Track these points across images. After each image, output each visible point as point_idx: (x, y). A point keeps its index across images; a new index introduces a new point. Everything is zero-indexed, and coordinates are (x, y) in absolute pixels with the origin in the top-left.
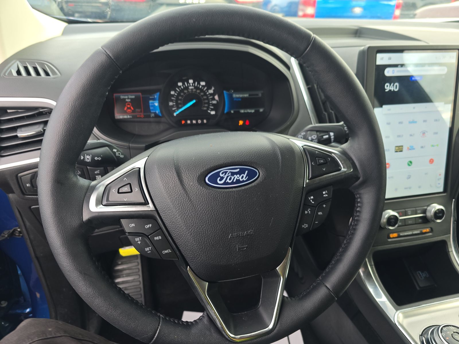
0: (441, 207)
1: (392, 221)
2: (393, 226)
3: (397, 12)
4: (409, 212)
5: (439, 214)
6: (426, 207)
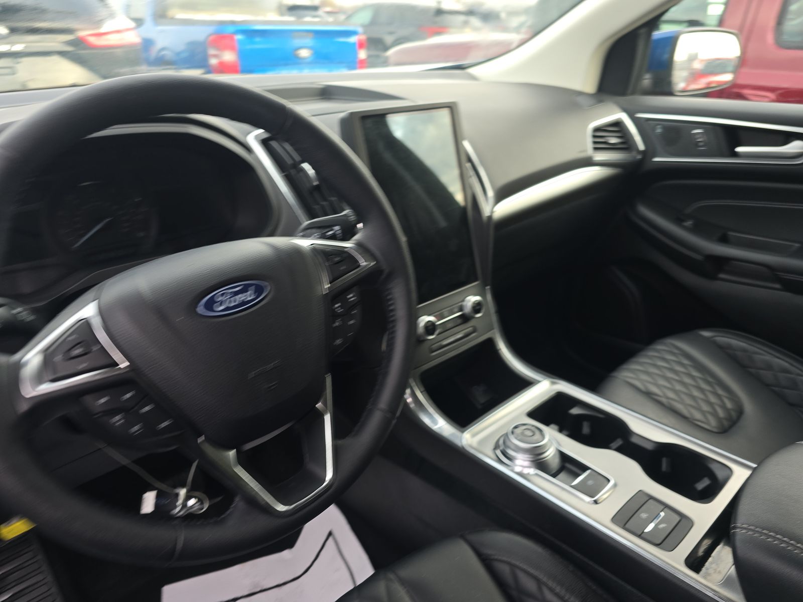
0: (478, 298)
1: (430, 328)
2: (432, 334)
3: (362, 54)
4: (446, 314)
5: (477, 308)
6: (460, 304)
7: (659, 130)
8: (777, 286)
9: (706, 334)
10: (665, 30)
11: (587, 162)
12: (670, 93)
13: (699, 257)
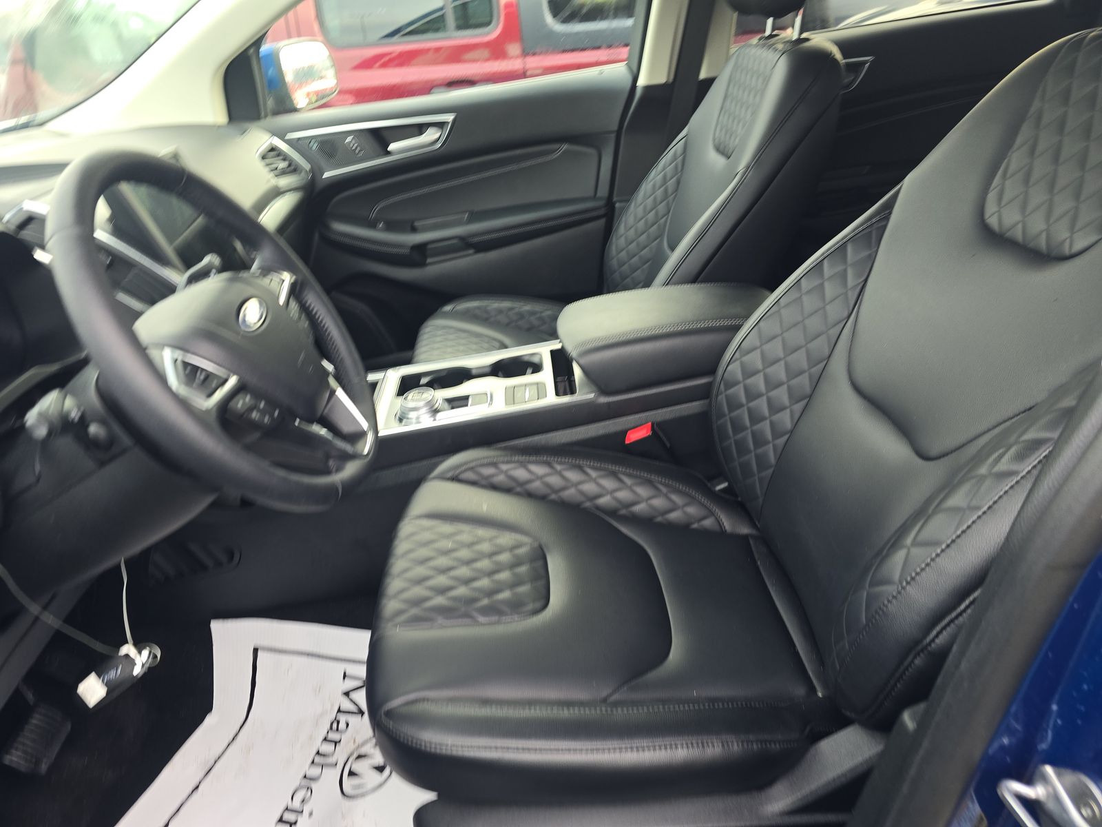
7: (315, 146)
8: (471, 251)
9: (448, 308)
10: (265, 48)
11: (276, 193)
12: (295, 110)
13: (407, 251)
